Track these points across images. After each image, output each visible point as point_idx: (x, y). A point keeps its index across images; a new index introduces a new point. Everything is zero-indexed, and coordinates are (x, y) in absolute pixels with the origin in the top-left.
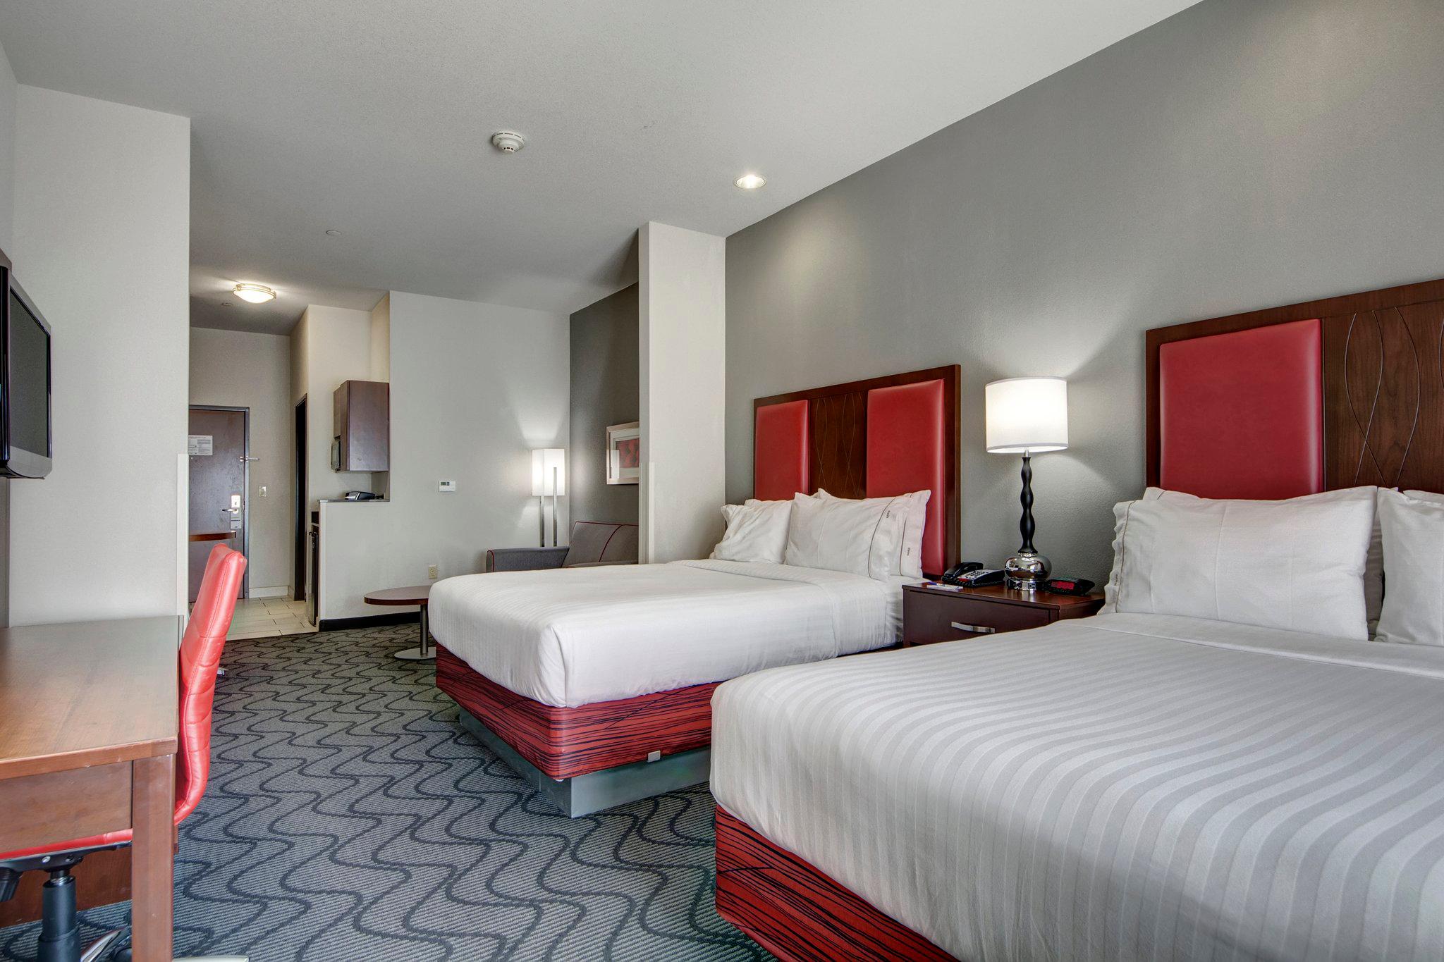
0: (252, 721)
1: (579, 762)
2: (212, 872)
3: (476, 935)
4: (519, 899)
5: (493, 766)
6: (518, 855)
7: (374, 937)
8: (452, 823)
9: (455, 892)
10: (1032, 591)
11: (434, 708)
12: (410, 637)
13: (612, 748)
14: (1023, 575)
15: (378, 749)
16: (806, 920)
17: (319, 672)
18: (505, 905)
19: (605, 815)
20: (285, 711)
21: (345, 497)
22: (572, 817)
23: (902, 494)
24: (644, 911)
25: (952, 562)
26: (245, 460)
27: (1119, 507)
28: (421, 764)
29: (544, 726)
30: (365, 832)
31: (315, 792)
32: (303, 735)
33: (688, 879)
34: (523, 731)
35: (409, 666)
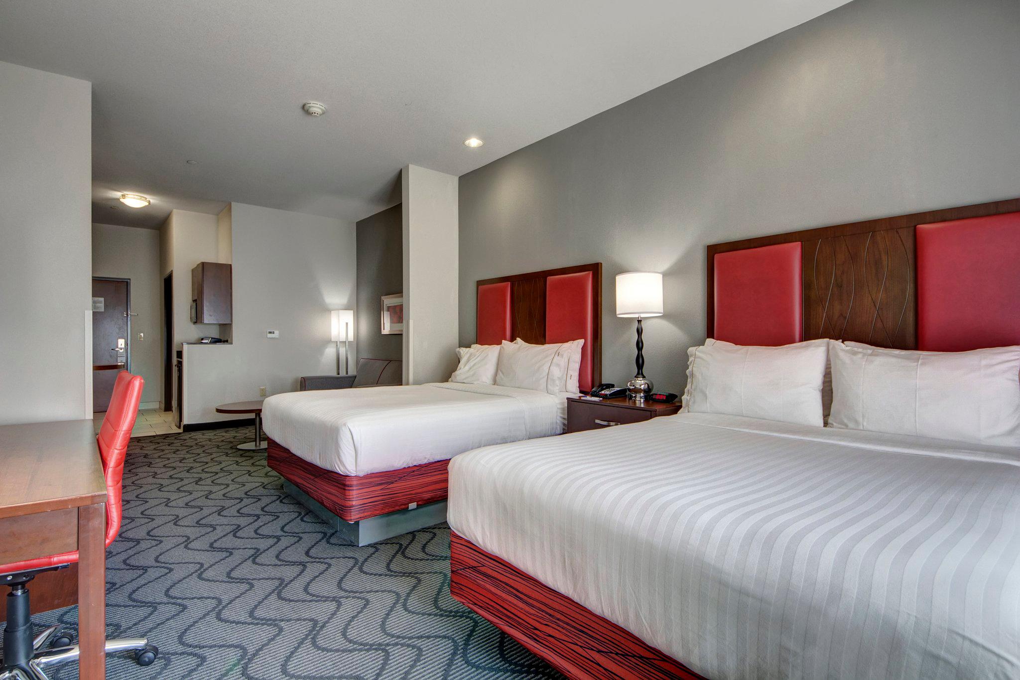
0: (139, 491)
1: (364, 511)
2: (117, 588)
3: (298, 620)
4: (326, 597)
5: (307, 516)
6: (325, 571)
7: (231, 624)
8: (280, 552)
9: (283, 595)
10: (642, 400)
11: (266, 481)
12: (248, 435)
13: (386, 501)
14: (637, 391)
15: (228, 508)
16: (504, 595)
17: (184, 459)
18: (316, 601)
19: (381, 544)
20: (162, 485)
21: (200, 341)
22: (360, 546)
23: (567, 341)
24: (406, 600)
25: (597, 383)
26: (127, 315)
27: (691, 350)
28: (258, 517)
29: (341, 488)
30: (221, 560)
31: (186, 536)
32: (175, 500)
33: (434, 580)
34: (328, 492)
35: (247, 454)
